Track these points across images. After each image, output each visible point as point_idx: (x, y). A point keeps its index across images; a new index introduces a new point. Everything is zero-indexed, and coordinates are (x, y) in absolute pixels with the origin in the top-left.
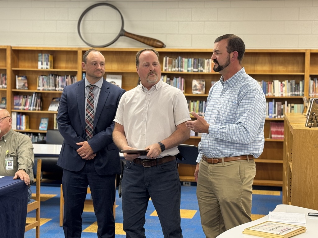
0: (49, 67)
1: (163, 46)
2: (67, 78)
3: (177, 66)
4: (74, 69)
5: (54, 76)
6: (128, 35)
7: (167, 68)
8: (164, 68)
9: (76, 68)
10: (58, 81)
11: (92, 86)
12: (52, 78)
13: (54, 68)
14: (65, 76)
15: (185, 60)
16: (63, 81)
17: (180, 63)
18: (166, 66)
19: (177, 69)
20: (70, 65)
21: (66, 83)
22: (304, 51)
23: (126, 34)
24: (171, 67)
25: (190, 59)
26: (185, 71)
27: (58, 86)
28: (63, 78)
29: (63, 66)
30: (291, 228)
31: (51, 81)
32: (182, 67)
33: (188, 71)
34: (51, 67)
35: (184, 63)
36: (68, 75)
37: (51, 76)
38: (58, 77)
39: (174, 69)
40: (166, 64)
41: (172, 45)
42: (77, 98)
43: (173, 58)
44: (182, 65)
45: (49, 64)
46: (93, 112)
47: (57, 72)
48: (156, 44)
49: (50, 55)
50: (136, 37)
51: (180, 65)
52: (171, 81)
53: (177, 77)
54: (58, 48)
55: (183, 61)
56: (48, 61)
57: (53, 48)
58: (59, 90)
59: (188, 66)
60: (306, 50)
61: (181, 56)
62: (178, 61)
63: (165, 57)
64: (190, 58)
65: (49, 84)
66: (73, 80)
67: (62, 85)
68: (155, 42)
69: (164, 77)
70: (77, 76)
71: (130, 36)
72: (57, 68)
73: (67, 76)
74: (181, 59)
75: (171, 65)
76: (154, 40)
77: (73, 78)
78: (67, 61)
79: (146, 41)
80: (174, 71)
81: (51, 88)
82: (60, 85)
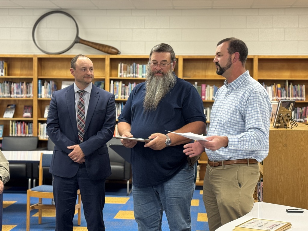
0: (3, 74)
1: (118, 53)
2: (22, 85)
3: (132, 72)
4: (29, 75)
5: (9, 83)
6: (83, 42)
7: (122, 74)
8: (119, 74)
9: (32, 75)
10: (13, 88)
11: (82, 91)
12: (7, 84)
13: (8, 75)
14: (20, 83)
15: (140, 66)
16: (18, 87)
17: (134, 69)
18: (121, 72)
19: (132, 75)
20: (25, 72)
21: (21, 90)
22: (252, 57)
23: (81, 41)
24: (126, 73)
25: (145, 66)
26: (140, 77)
27: (13, 93)
28: (18, 85)
29: (18, 73)
30: (278, 224)
31: (6, 88)
32: (137, 73)
33: (143, 77)
34: (5, 74)
35: (138, 69)
36: (23, 81)
37: (6, 83)
38: (13, 83)
39: (128, 75)
40: (121, 70)
41: (126, 52)
42: (68, 104)
43: (128, 64)
44: (136, 71)
45: (4, 71)
46: (84, 118)
47: (12, 79)
48: (111, 51)
49: (4, 63)
50: (90, 44)
51: (134, 72)
52: (126, 87)
53: (132, 83)
54: (12, 55)
55: (137, 67)
56: (3, 68)
57: (8, 55)
58: (14, 97)
59: (143, 72)
60: (254, 56)
61: (135, 63)
62: (133, 67)
63: (120, 63)
64: (144, 64)
65: (3, 91)
66: (29, 86)
67: (17, 91)
68: (110, 49)
69: (119, 83)
70: (32, 82)
71: (85, 43)
72: (11, 75)
73: (23, 83)
74: (136, 65)
75: (126, 71)
76: (109, 47)
77: (28, 84)
78: (22, 68)
79: (101, 48)
80: (129, 77)
81: (6, 95)
82: (15, 92)
